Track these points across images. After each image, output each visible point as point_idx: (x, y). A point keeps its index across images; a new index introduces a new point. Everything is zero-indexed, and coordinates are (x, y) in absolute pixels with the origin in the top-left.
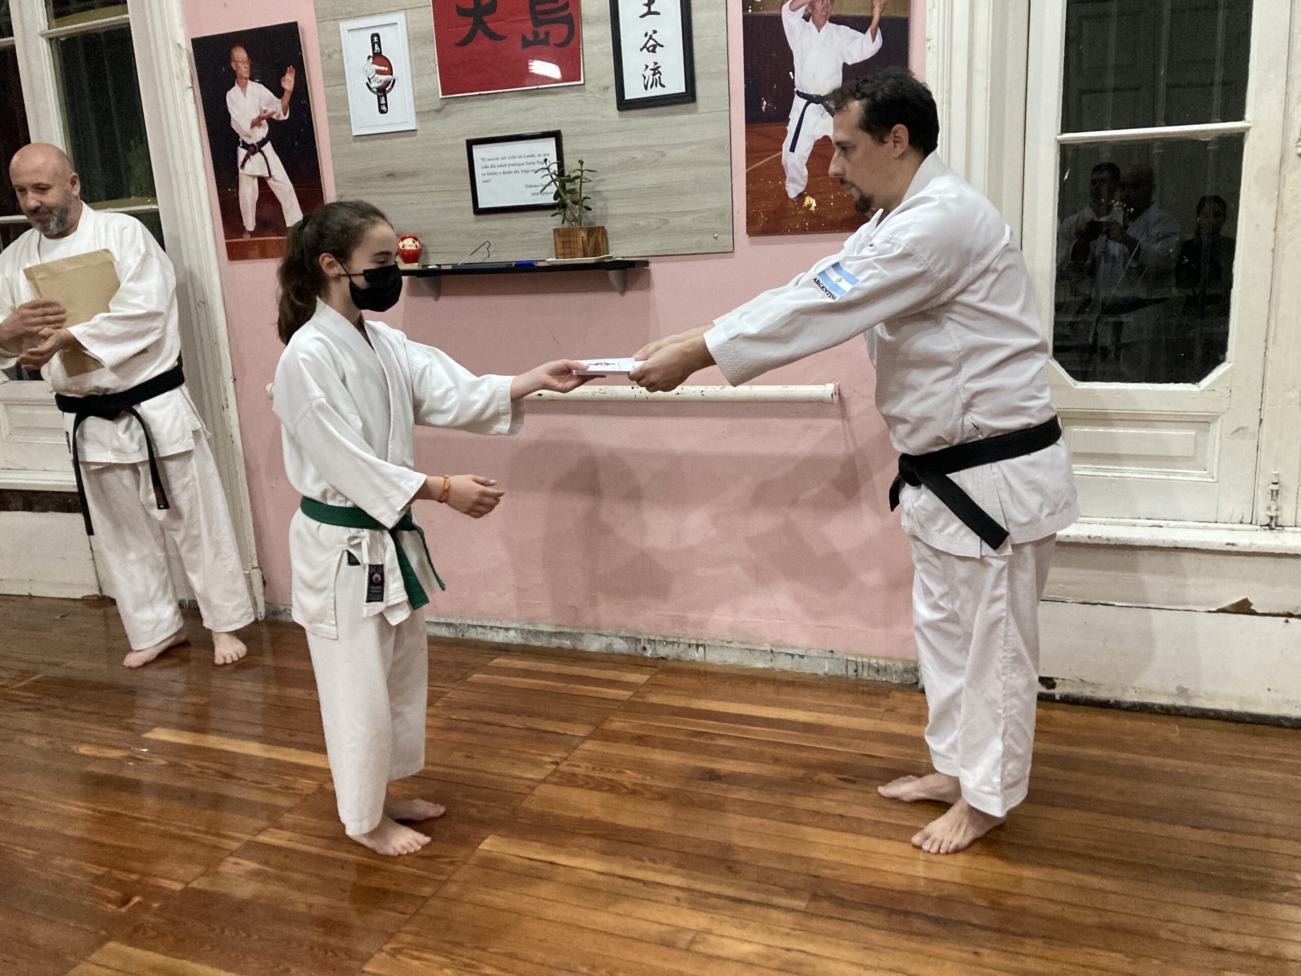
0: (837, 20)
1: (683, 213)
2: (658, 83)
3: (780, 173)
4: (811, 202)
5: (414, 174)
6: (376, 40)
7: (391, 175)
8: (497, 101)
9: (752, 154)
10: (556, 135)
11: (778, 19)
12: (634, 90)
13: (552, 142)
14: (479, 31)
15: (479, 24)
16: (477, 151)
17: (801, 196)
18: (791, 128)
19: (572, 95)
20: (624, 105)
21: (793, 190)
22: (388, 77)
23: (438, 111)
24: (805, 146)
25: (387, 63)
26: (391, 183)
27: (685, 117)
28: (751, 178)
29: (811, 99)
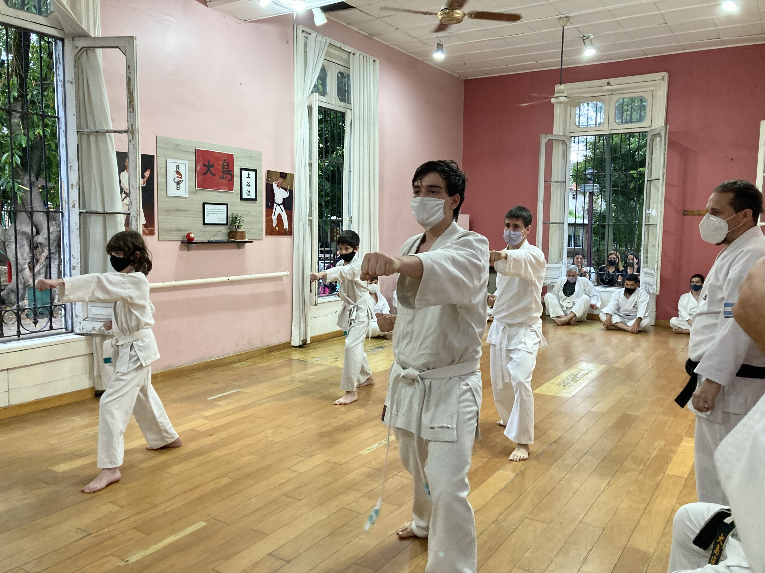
0: (282, 188)
1: (254, 229)
2: (249, 195)
3: (272, 221)
4: (277, 228)
5: (185, 211)
6: (178, 167)
7: (178, 210)
8: (211, 193)
9: (267, 215)
10: (227, 205)
11: (272, 185)
12: (244, 196)
13: (225, 206)
14: (209, 172)
15: (208, 169)
16: (206, 206)
17: (276, 227)
18: (274, 210)
19: (230, 194)
20: (242, 199)
21: (274, 225)
22: (181, 179)
23: (194, 192)
24: (276, 215)
25: (181, 175)
26: (178, 213)
27: (254, 205)
28: (267, 221)
29: (278, 204)
